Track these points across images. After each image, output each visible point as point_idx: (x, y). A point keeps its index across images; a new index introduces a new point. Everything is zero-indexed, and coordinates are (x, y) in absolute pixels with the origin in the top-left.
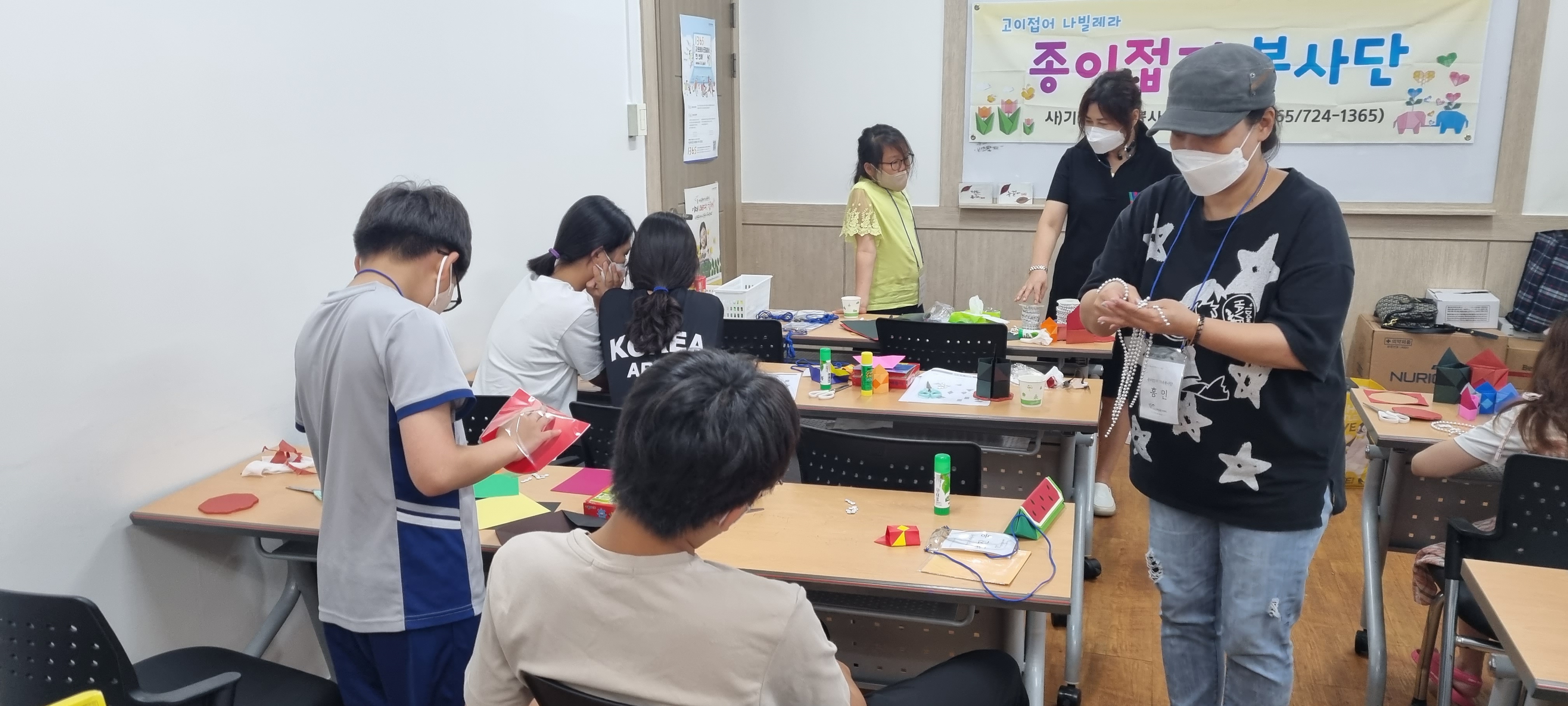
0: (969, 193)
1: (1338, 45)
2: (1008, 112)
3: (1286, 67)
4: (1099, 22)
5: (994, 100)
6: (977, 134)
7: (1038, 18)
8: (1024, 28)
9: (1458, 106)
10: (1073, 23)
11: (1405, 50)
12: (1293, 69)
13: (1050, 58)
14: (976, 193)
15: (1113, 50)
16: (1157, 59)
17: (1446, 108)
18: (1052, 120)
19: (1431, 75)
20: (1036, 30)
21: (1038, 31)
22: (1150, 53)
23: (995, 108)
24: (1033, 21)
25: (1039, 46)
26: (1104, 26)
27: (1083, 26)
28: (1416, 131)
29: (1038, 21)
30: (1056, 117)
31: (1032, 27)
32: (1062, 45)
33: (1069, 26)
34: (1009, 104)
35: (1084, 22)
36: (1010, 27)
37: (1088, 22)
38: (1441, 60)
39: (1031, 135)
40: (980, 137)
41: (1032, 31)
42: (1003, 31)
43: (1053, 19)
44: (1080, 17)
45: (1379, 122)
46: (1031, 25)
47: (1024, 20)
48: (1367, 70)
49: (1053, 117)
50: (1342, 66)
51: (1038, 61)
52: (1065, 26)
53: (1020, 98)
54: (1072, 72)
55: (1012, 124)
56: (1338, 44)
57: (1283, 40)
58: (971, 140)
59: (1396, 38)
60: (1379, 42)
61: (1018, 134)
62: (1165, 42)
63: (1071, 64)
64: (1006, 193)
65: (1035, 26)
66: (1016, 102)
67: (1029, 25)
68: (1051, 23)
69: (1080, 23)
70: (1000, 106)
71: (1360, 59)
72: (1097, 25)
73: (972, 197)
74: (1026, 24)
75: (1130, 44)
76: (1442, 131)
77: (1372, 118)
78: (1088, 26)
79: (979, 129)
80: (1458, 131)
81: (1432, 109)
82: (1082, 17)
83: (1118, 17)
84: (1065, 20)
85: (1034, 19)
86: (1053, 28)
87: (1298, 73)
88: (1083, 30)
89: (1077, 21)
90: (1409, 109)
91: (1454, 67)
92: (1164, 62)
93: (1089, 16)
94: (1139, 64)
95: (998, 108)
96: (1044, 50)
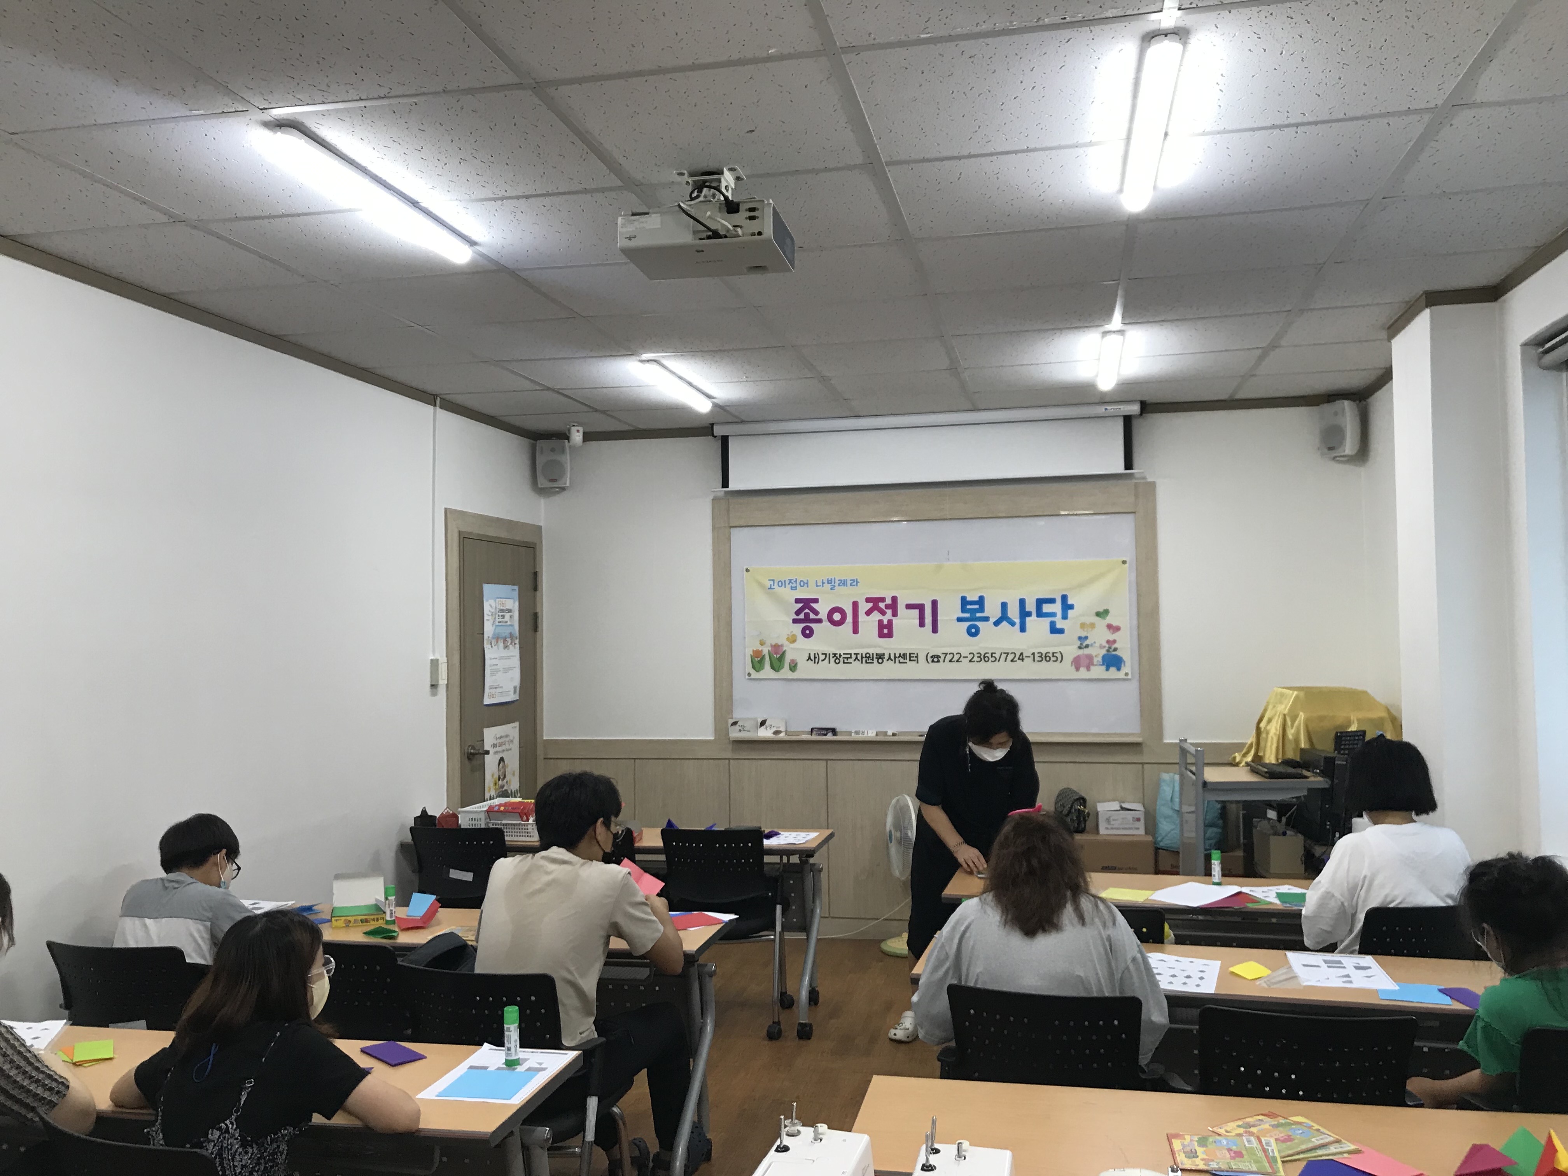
0: (737, 727)
1: (1022, 602)
2: (776, 654)
3: (986, 619)
4: (843, 583)
5: (765, 644)
6: (752, 672)
7: (796, 579)
10: (823, 583)
11: (1071, 607)
12: (992, 620)
13: (807, 611)
14: (742, 727)
15: (855, 605)
16: (889, 612)
17: (1108, 651)
18: (812, 660)
19: (1093, 626)
21: (796, 589)
22: (884, 608)
23: (765, 650)
24: (792, 581)
25: (797, 601)
26: (846, 586)
27: (831, 586)
28: (1088, 669)
29: (796, 581)
30: (815, 658)
31: (791, 586)
32: (816, 601)
33: (820, 586)
34: (776, 647)
35: (831, 583)
37: (835, 583)
38: (1098, 614)
39: (796, 673)
40: (754, 674)
41: (792, 589)
42: (769, 589)
43: (807, 580)
44: (828, 579)
45: (1061, 661)
46: (791, 584)
47: (785, 581)
48: (1046, 622)
49: (812, 657)
50: (1028, 619)
51: (798, 613)
52: (817, 586)
53: (786, 643)
54: (825, 622)
55: (780, 663)
57: (981, 598)
58: (747, 677)
59: (1064, 598)
60: (1052, 601)
61: (785, 673)
62: (894, 599)
63: (823, 615)
64: (765, 726)
65: (794, 585)
66: (782, 646)
67: (789, 584)
68: (806, 584)
69: (828, 583)
70: (770, 649)
71: (1040, 614)
72: (842, 586)
73: (739, 731)
74: (787, 583)
75: (868, 600)
76: (1107, 670)
77: (1054, 659)
78: (834, 586)
79: (753, 668)
80: (1119, 669)
81: (1098, 653)
82: (830, 579)
83: (857, 579)
84: (816, 581)
87: (996, 624)
88: (831, 589)
89: (826, 582)
90: (1081, 652)
91: (1109, 619)
92: (895, 614)
93: (835, 578)
94: (876, 616)
95: (769, 651)
96: (802, 604)
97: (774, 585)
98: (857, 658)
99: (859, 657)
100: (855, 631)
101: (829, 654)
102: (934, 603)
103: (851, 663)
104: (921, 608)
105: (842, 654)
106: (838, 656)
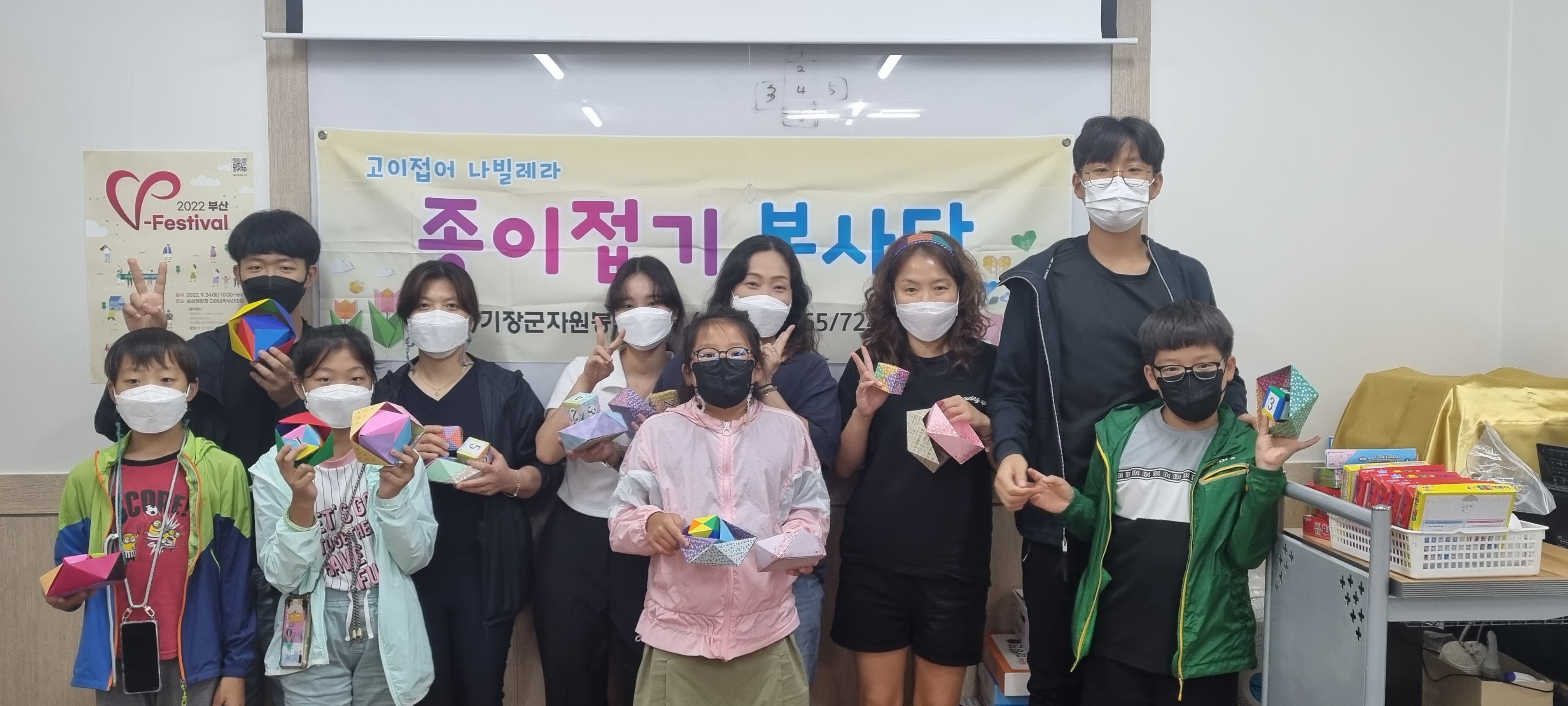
2: (387, 311)
3: (810, 248)
4: (528, 170)
5: (360, 290)
7: (428, 159)
8: (404, 174)
10: (485, 169)
11: (969, 226)
12: (821, 250)
13: (450, 223)
15: (552, 216)
16: (620, 232)
19: (1006, 261)
20: (425, 178)
21: (428, 180)
22: (609, 222)
23: (362, 303)
24: (419, 163)
25: (431, 203)
26: (534, 177)
27: (501, 175)
29: (427, 164)
31: (418, 173)
32: (471, 205)
33: (479, 175)
34: (387, 297)
35: (502, 170)
37: (509, 170)
38: (1016, 244)
41: (418, 180)
42: (370, 177)
43: (452, 163)
44: (495, 161)
46: (417, 169)
47: (404, 161)
51: (430, 227)
52: (472, 175)
54: (488, 247)
55: (394, 330)
56: (878, 215)
57: (802, 208)
59: (956, 209)
60: (934, 217)
62: (631, 205)
63: (485, 233)
65: (424, 172)
67: (412, 169)
68: (449, 169)
69: (496, 170)
70: (372, 300)
72: (524, 176)
74: (408, 168)
75: (578, 207)
78: (509, 176)
82: (499, 162)
83: (555, 164)
84: (471, 165)
85: (421, 160)
86: (452, 176)
87: (829, 257)
88: (502, 182)
89: (492, 168)
92: (632, 236)
93: (509, 160)
94: (594, 239)
95: (370, 304)
96: (440, 211)
97: (380, 170)
98: (553, 322)
99: (559, 320)
100: (552, 266)
101: (497, 313)
102: (711, 216)
103: (542, 331)
104: (683, 224)
105: (523, 314)
106: (515, 317)
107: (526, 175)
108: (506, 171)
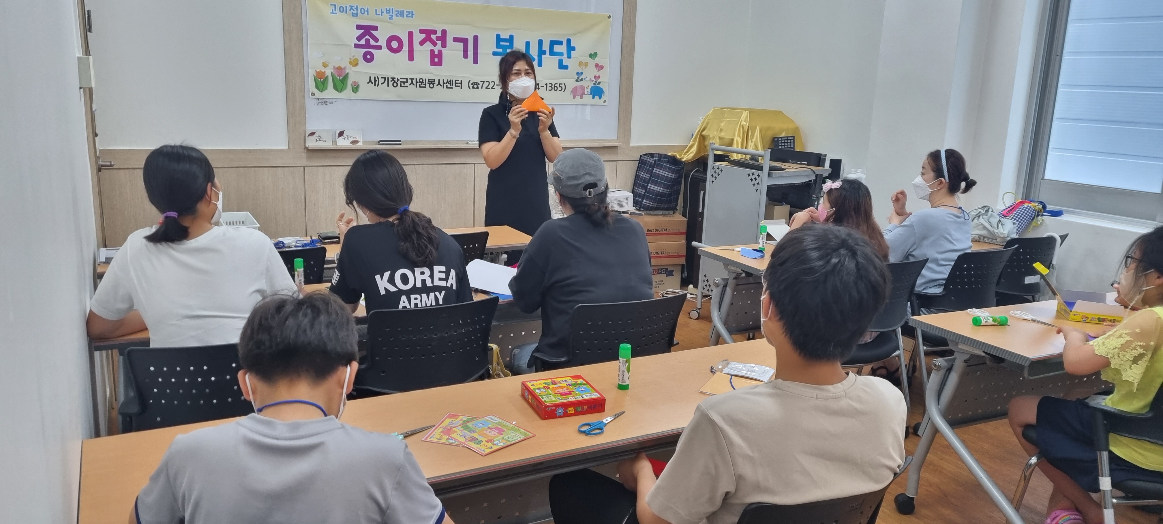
0: (314, 138)
2: (339, 76)
5: (328, 65)
6: (316, 91)
7: (357, 6)
8: (346, 13)
9: (599, 83)
10: (382, 12)
11: (574, 49)
13: (367, 37)
14: (319, 137)
15: (411, 35)
16: (439, 43)
17: (594, 84)
18: (372, 83)
19: (587, 64)
21: (357, 16)
22: (435, 39)
23: (329, 72)
24: (353, 8)
25: (359, 27)
26: (403, 17)
27: (389, 15)
28: (581, 98)
29: (357, 8)
30: (375, 81)
31: (352, 13)
32: (376, 28)
33: (379, 15)
34: (339, 69)
36: (335, 10)
37: (393, 13)
38: (591, 56)
39: (358, 93)
40: (318, 94)
41: (353, 16)
42: (331, 13)
43: (368, 8)
44: (386, 9)
45: (564, 91)
46: (352, 11)
47: (346, 7)
48: (556, 59)
49: (373, 81)
50: (543, 56)
51: (359, 38)
52: (376, 14)
53: (348, 66)
54: (384, 48)
55: (342, 84)
56: (540, 42)
57: (512, 37)
58: (311, 96)
59: (569, 41)
60: (560, 43)
61: (348, 93)
62: (444, 32)
63: (382, 42)
64: (342, 137)
65: (355, 12)
66: (345, 68)
67: (350, 10)
68: (366, 11)
69: (387, 13)
70: (333, 71)
71: (552, 53)
72: (399, 16)
73: (317, 141)
74: (348, 10)
75: (422, 31)
76: (593, 98)
77: (560, 89)
78: (392, 16)
79: (317, 87)
80: (600, 98)
81: (588, 85)
82: (388, 9)
83: (412, 12)
84: (376, 10)
85: (354, 6)
86: (368, 14)
88: (389, 18)
89: (385, 12)
90: (577, 84)
91: (598, 60)
92: (444, 45)
93: (392, 9)
94: (428, 46)
95: (331, 72)
96: (363, 31)
98: (412, 83)
99: (414, 81)
100: (411, 58)
101: (388, 78)
102: (476, 38)
103: (407, 87)
104: (465, 41)
105: (399, 79)
106: (396, 80)
107: (400, 16)
108: (391, 14)
